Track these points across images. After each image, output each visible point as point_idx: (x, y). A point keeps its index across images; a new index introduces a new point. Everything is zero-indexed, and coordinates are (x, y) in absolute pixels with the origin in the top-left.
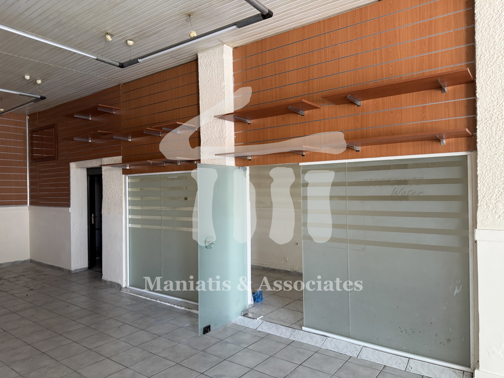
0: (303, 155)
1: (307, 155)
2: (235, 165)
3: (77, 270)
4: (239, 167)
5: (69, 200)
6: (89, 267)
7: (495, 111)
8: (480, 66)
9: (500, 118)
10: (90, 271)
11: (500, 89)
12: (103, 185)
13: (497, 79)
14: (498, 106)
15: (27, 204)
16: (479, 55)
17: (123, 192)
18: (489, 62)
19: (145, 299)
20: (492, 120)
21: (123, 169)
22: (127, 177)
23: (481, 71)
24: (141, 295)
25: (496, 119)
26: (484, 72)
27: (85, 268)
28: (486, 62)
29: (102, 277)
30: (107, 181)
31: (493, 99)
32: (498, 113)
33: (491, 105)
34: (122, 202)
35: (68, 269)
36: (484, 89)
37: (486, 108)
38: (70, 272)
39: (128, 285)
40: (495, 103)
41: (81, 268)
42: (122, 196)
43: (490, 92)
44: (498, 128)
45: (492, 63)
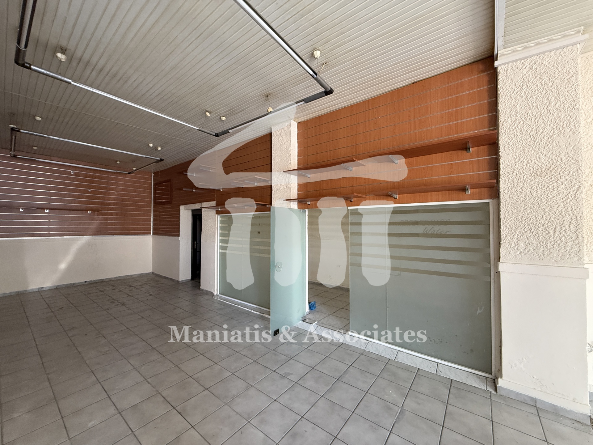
0: (351, 201)
1: (354, 201)
2: (298, 208)
3: (183, 281)
4: (300, 210)
5: (179, 232)
6: (191, 279)
7: (516, 167)
8: (502, 130)
9: (522, 172)
10: (193, 282)
11: (521, 148)
12: (202, 222)
13: (519, 140)
14: (519, 162)
15: (151, 234)
16: (502, 121)
17: (216, 227)
18: (511, 127)
19: (230, 304)
20: (514, 174)
21: (216, 210)
22: (219, 216)
23: (504, 134)
24: (227, 301)
25: (518, 173)
26: (506, 135)
27: (189, 279)
28: (508, 127)
29: (200, 287)
30: (205, 219)
31: (515, 156)
32: (519, 168)
33: (513, 162)
34: (215, 234)
35: (177, 280)
36: (506, 149)
37: (508, 164)
38: (178, 282)
39: (218, 293)
40: (517, 160)
41: (186, 279)
42: (215, 230)
43: (512, 151)
44: (520, 180)
45: (513, 128)
